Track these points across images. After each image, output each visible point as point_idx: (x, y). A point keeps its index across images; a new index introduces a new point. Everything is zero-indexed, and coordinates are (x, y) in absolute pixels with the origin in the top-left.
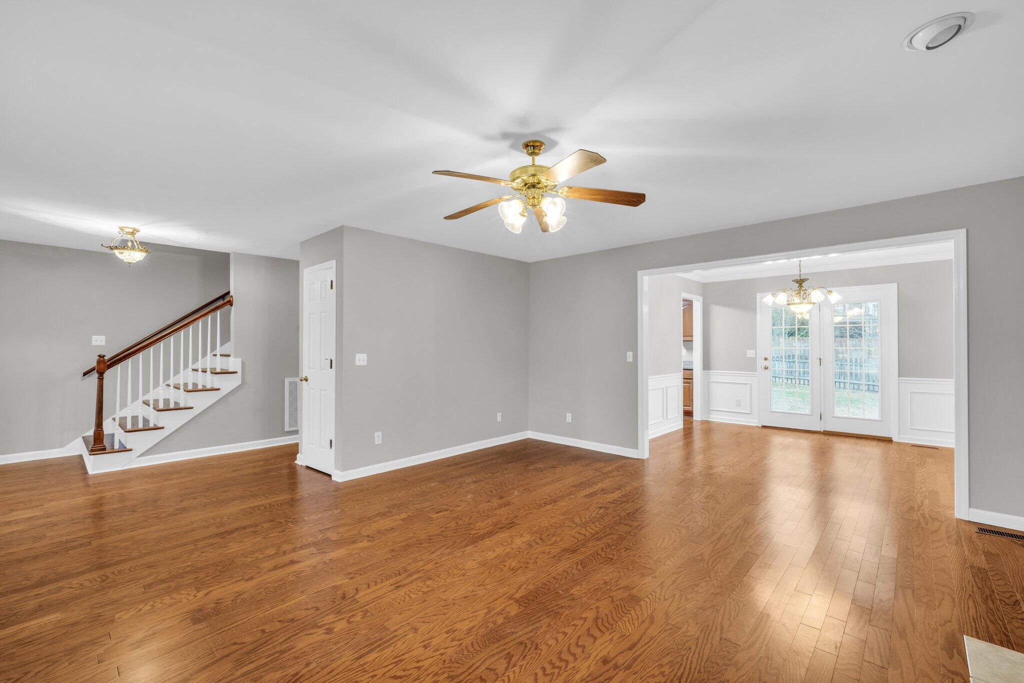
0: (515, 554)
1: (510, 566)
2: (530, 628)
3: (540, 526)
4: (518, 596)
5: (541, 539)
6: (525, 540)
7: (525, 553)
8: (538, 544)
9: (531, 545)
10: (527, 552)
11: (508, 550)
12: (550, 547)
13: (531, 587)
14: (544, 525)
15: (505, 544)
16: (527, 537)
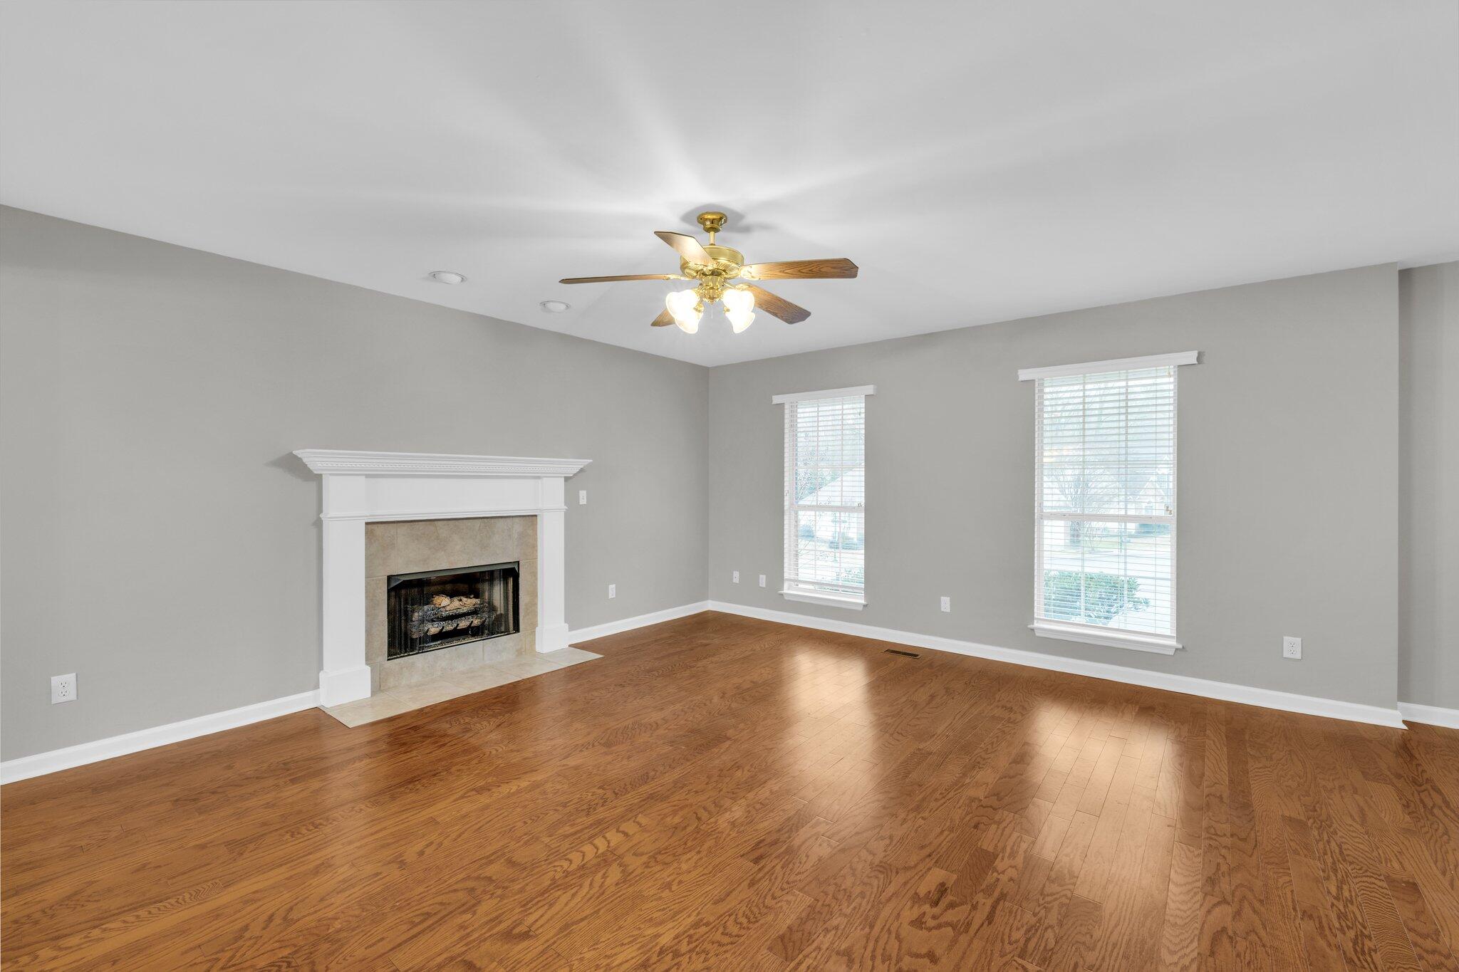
0: (739, 789)
1: (743, 771)
2: (715, 722)
3: (699, 852)
4: (728, 743)
5: (699, 819)
6: (727, 815)
7: (725, 790)
8: (705, 808)
9: (716, 806)
10: (722, 793)
11: (751, 795)
12: (687, 802)
13: (715, 750)
14: (689, 856)
15: (758, 806)
16: (723, 821)
